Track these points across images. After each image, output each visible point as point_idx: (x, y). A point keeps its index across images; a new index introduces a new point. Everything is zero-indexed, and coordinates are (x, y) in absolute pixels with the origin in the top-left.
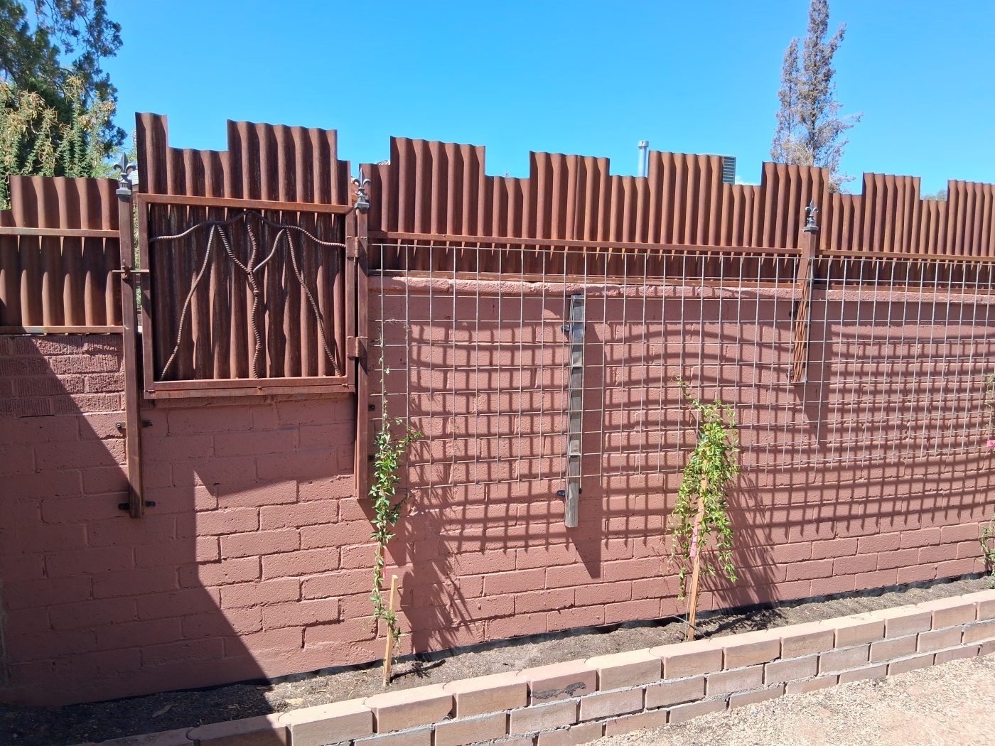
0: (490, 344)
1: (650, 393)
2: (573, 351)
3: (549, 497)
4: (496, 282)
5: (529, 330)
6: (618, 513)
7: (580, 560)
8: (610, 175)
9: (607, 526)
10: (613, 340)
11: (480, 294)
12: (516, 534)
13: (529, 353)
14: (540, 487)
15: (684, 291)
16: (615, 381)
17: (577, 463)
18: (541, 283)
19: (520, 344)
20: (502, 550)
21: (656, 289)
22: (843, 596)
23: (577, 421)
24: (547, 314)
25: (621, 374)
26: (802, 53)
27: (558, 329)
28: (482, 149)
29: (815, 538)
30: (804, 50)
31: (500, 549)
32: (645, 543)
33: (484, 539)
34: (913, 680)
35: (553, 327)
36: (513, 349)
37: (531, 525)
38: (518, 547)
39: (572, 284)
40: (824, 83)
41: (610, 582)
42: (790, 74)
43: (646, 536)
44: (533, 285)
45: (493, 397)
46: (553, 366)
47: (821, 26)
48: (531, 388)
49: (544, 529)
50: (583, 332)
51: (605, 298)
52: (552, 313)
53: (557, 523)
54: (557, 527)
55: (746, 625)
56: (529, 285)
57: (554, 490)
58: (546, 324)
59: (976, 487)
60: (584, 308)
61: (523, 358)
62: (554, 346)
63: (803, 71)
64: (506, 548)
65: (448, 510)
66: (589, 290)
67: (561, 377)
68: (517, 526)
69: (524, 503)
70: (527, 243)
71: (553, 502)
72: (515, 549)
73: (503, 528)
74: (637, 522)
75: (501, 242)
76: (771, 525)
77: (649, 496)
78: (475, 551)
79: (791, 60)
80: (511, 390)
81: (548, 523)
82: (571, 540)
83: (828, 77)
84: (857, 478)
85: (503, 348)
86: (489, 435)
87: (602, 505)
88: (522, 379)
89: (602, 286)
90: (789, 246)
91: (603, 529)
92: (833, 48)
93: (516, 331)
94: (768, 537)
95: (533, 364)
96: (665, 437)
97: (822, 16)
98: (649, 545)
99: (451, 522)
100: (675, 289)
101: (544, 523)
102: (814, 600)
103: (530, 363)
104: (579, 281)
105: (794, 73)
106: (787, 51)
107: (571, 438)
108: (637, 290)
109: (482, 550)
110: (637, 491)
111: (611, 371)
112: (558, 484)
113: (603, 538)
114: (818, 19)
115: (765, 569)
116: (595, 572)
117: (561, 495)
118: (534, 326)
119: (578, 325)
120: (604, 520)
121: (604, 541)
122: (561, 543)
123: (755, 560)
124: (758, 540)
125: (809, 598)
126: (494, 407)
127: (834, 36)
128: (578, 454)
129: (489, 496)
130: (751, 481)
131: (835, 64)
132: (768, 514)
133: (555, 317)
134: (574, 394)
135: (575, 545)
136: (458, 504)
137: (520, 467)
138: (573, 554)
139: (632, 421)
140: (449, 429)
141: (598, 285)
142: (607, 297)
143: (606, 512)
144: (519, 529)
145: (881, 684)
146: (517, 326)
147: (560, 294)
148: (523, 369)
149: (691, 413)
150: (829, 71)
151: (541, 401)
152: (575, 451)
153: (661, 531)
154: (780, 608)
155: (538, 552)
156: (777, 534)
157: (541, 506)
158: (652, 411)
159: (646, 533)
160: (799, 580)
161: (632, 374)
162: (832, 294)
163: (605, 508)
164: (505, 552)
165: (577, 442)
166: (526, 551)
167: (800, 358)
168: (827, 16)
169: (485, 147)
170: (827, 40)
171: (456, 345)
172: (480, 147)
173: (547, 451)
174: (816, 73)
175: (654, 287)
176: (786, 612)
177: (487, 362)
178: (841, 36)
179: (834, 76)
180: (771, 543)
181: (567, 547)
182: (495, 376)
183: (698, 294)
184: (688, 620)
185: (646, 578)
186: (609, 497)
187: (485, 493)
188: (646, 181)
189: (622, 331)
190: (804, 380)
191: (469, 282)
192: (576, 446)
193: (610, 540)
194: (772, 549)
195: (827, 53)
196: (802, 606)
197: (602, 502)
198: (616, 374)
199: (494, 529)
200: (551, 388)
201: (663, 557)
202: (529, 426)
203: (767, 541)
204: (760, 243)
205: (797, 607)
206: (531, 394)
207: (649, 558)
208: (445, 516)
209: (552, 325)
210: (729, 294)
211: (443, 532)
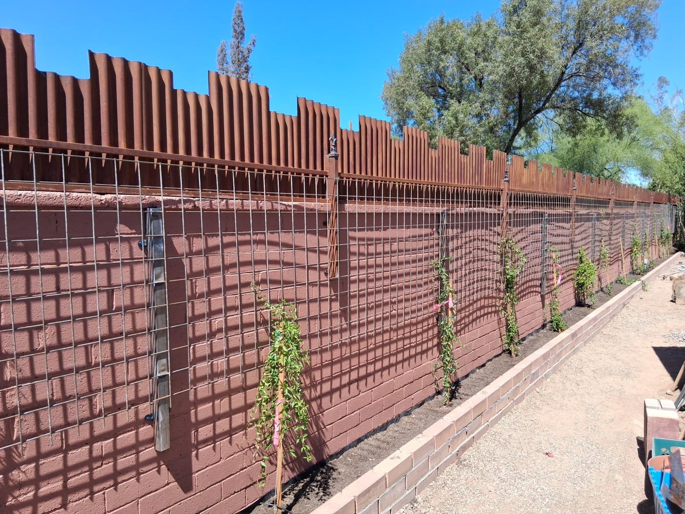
0: (54, 266)
1: (228, 300)
2: (154, 267)
3: (136, 425)
4: (58, 194)
5: (102, 247)
6: (206, 422)
7: (173, 479)
8: (175, 88)
9: (196, 437)
10: (191, 253)
11: (41, 207)
12: (102, 475)
13: (104, 273)
14: (125, 417)
15: (250, 204)
16: (196, 293)
17: (166, 383)
18: (114, 195)
19: (95, 263)
20: (88, 498)
21: (227, 202)
22: (366, 437)
23: (162, 340)
24: (122, 229)
25: (201, 286)
26: (229, 52)
27: (135, 245)
28: (29, 38)
29: (349, 398)
30: (231, 50)
31: (85, 497)
32: (230, 442)
33: (65, 493)
34: (431, 493)
35: (129, 243)
36: (84, 270)
37: (119, 461)
38: (107, 489)
39: (147, 197)
40: (245, 74)
41: (202, 491)
42: (223, 65)
43: (231, 436)
44: (103, 197)
45: (64, 328)
46: (133, 284)
47: (240, 35)
48: (109, 311)
49: (134, 460)
50: (163, 247)
51: (183, 211)
52: (127, 228)
53: (147, 450)
54: (148, 453)
55: (313, 488)
56: (99, 197)
57: (142, 416)
58: (123, 239)
59: (428, 337)
60: (162, 222)
61: (97, 278)
62: (131, 263)
63: (231, 64)
64: (92, 493)
65: (15, 472)
66: (166, 202)
67: (141, 295)
68: (104, 466)
69: (109, 439)
70: (92, 150)
71: (141, 429)
72: (102, 492)
73: (88, 473)
74: (223, 425)
75: (61, 147)
76: (321, 396)
77: (232, 397)
78: (55, 509)
79: (222, 56)
80: (85, 316)
81: (138, 453)
82: (162, 463)
83: (247, 69)
84: (369, 344)
85: (74, 270)
86: (62, 372)
87: (190, 418)
88: (97, 303)
89: (177, 198)
90: (319, 169)
91: (193, 442)
92: (249, 51)
93: (87, 249)
94: (320, 406)
95: (110, 284)
96: (243, 339)
97: (241, 28)
98: (234, 443)
99: (21, 485)
100: (242, 203)
101: (134, 454)
102: (351, 446)
103: (105, 283)
104: (153, 194)
105: (225, 64)
106: (219, 49)
107: (159, 357)
108: (211, 203)
109: (64, 505)
110: (221, 396)
111: (192, 283)
112: (145, 409)
113: (193, 450)
114: (239, 30)
115: (319, 433)
116: (186, 485)
117: (150, 420)
118: (107, 242)
119: (157, 240)
120: (193, 432)
121: (194, 453)
122: (152, 470)
123: (313, 429)
124: (314, 411)
125: (347, 446)
126: (66, 337)
127: (249, 43)
128: (166, 373)
129: (67, 442)
130: (306, 363)
131: (251, 62)
132: (319, 388)
133: (130, 231)
134: (159, 312)
135: (166, 466)
136: (28, 462)
137: (102, 401)
138: (166, 475)
139: (213, 329)
140: (8, 374)
141: (174, 198)
142: (185, 210)
143: (194, 424)
144: (106, 468)
145: (416, 505)
146: (90, 243)
147: (136, 207)
148: (99, 291)
149: (261, 314)
150: (248, 66)
151: (122, 323)
152: (163, 370)
153: (244, 427)
154: (330, 462)
155: (129, 486)
156: (326, 401)
157: (128, 437)
158: (231, 317)
159: (230, 433)
160: (340, 434)
161: (211, 285)
162: (349, 207)
163: (193, 420)
164: (91, 499)
165: (164, 361)
166: (116, 489)
167: (333, 258)
168: (244, 29)
169: (33, 36)
170: (245, 45)
171: (11, 271)
172: (26, 35)
173: (132, 376)
174: (239, 66)
175: (225, 201)
176: (335, 464)
177: (53, 288)
178: (254, 44)
179: (251, 69)
180: (322, 411)
181: (159, 472)
182: (63, 302)
183: (261, 207)
184: (276, 504)
185: (233, 474)
186: (196, 408)
187: (62, 439)
188: (208, 98)
189: (199, 244)
190: (337, 276)
191: (23, 193)
192: (164, 365)
193: (200, 450)
194: (323, 415)
195: (246, 53)
196: (344, 454)
197: (190, 415)
198: (196, 286)
199: (77, 477)
200: (132, 308)
201: (245, 450)
202: (109, 354)
203: (319, 409)
204: (300, 165)
205: (341, 457)
206: (110, 318)
207: (235, 455)
208: (12, 481)
209: (128, 240)
210: (283, 208)
211: (10, 501)
